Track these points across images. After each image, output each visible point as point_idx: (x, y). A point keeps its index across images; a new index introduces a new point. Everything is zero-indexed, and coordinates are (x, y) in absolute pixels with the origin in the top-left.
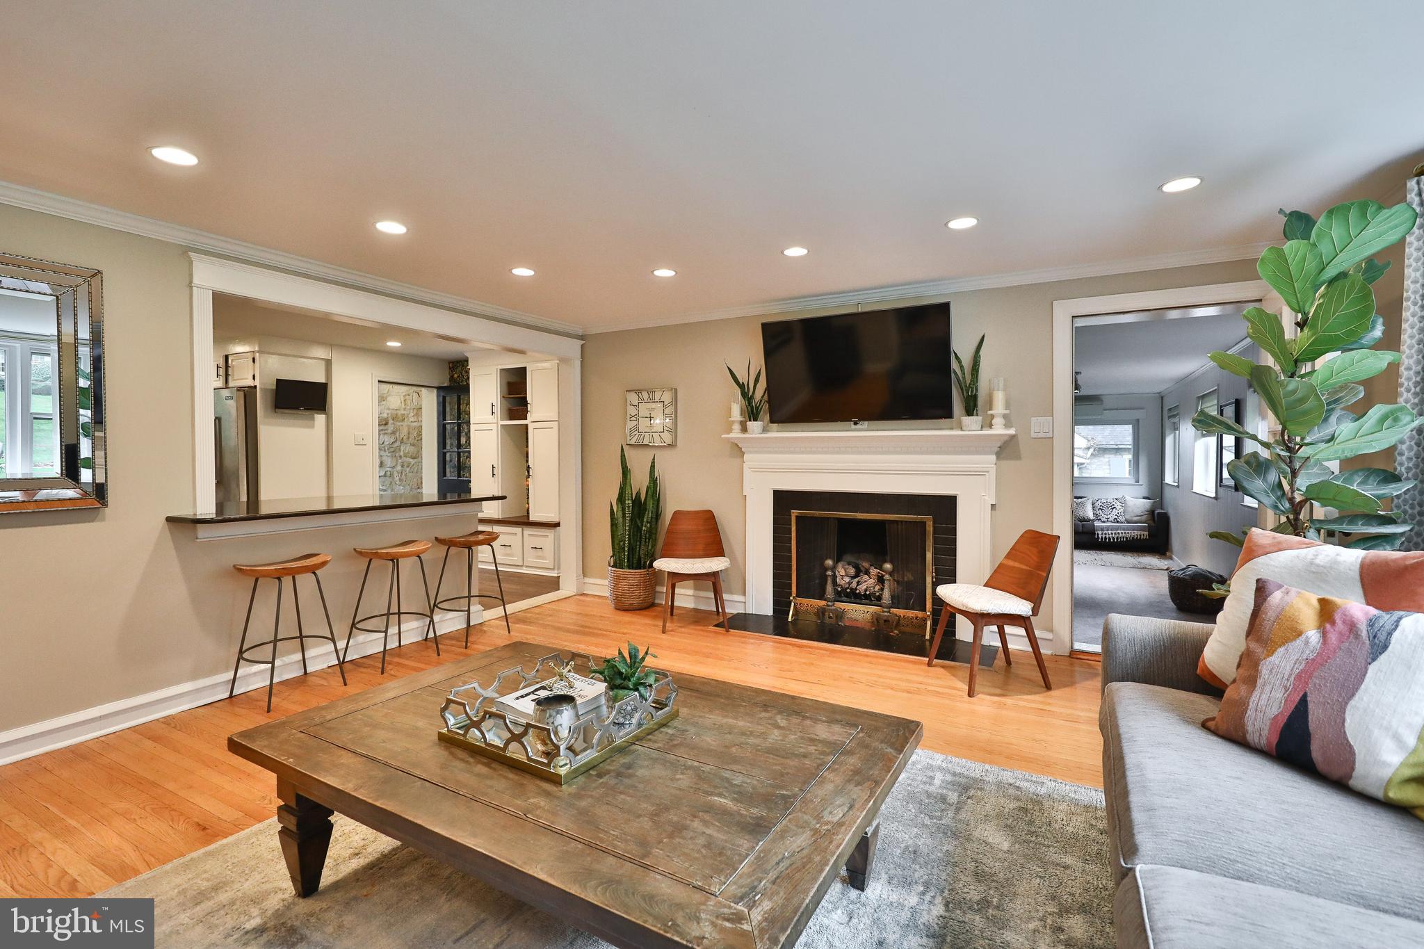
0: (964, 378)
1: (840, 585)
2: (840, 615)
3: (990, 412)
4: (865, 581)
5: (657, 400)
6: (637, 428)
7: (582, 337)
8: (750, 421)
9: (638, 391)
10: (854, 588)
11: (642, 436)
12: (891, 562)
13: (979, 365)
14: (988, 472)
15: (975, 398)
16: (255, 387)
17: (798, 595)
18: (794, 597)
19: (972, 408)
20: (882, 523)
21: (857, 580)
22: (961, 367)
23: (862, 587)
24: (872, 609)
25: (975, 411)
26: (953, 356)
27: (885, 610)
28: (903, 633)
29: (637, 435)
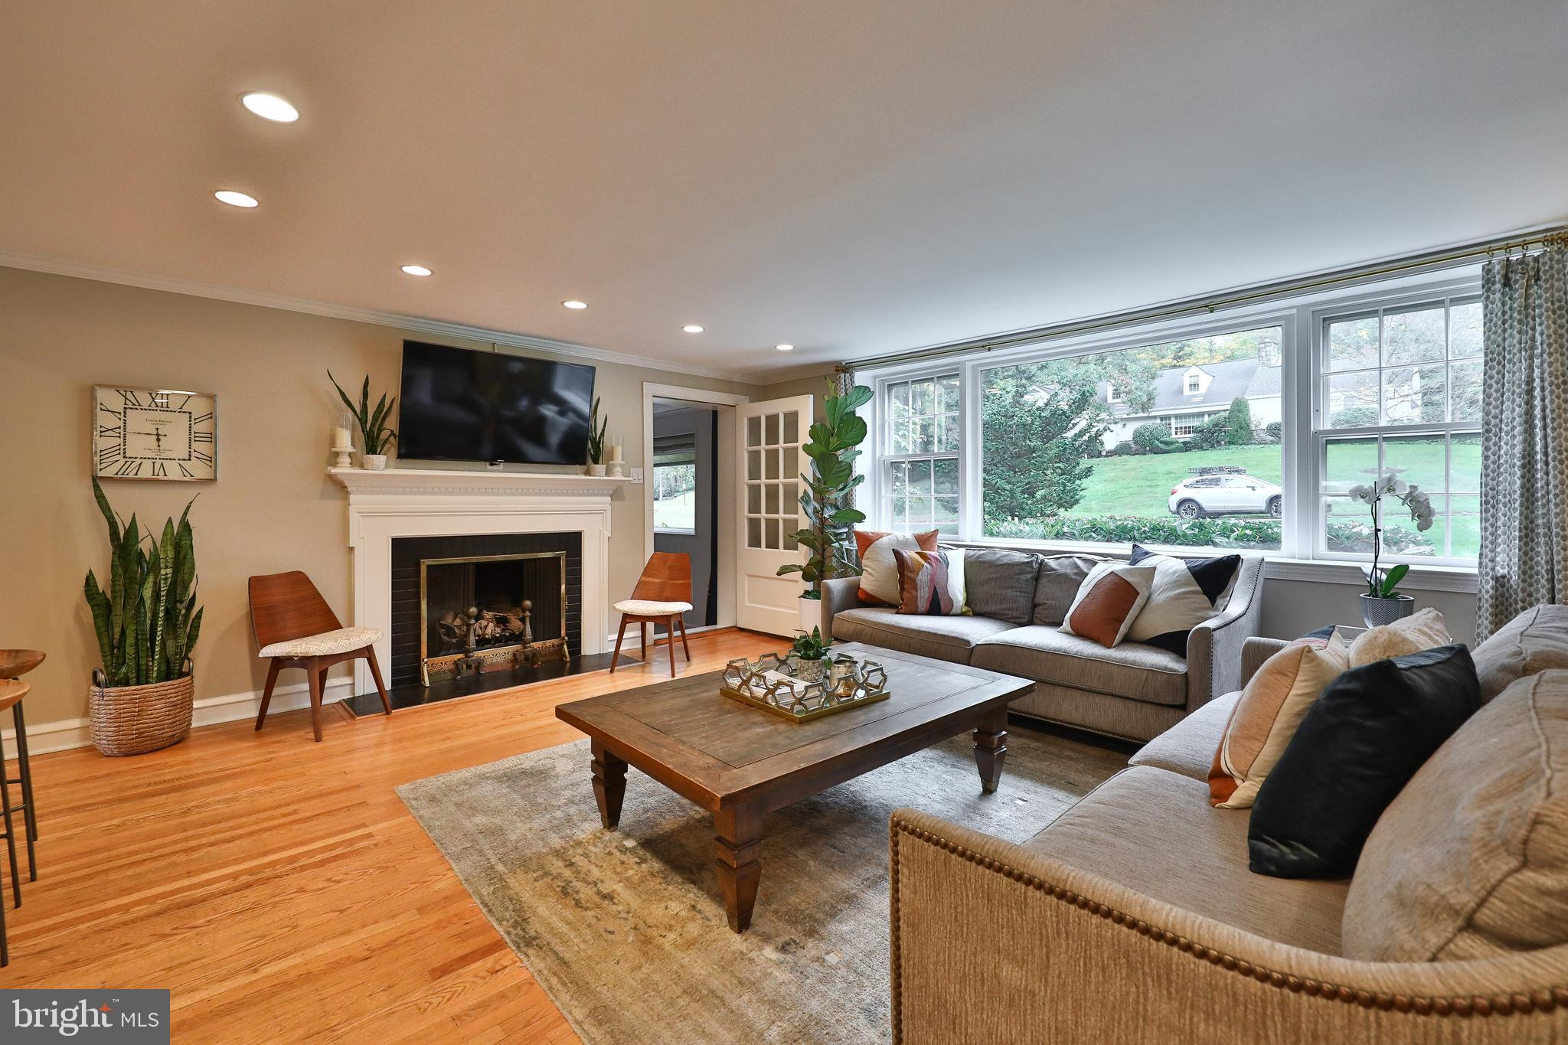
2: (479, 663)
3: (609, 462)
5: (173, 408)
6: (118, 450)
8: (367, 453)
9: (122, 389)
11: (136, 463)
12: (529, 599)
14: (605, 510)
17: (431, 655)
18: (424, 659)
24: (514, 648)
27: (526, 645)
29: (121, 462)
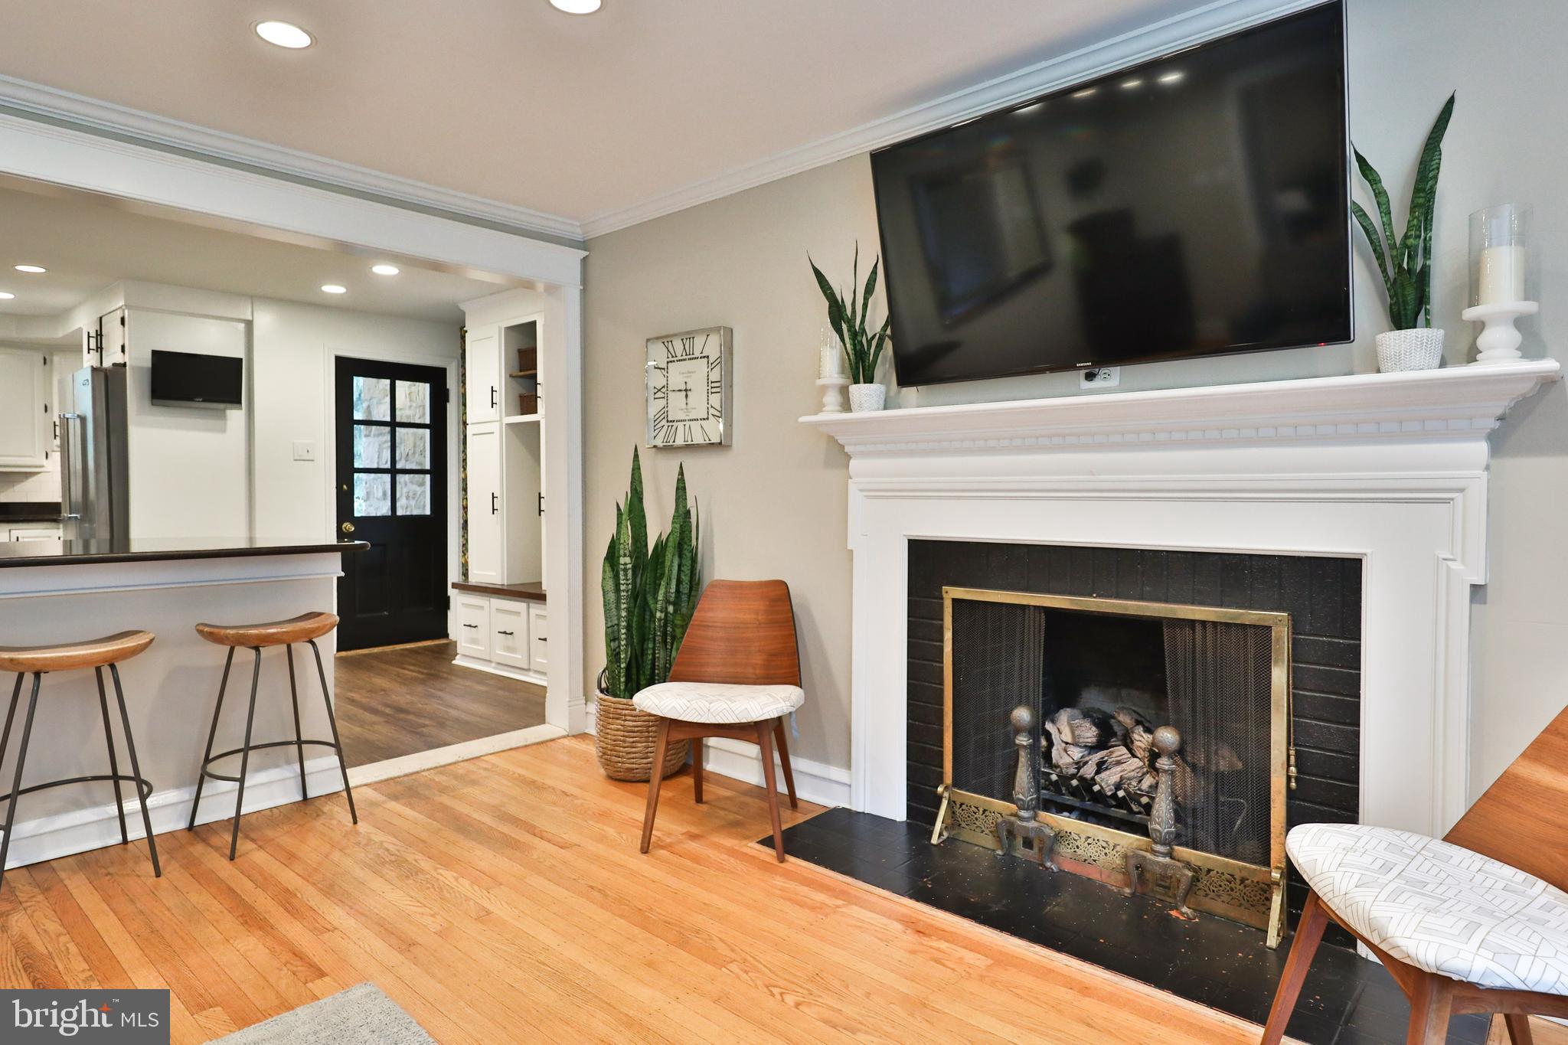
0: (1388, 225)
1: (1057, 766)
3: (1470, 314)
4: (1119, 763)
5: (697, 354)
6: (664, 413)
7: (583, 245)
8: (856, 381)
9: (666, 339)
10: (1089, 777)
11: (674, 428)
12: (1178, 726)
13: (1436, 178)
14: (1461, 490)
15: (1423, 279)
16: (124, 365)
17: (957, 783)
18: (946, 788)
19: (1411, 307)
20: (1154, 626)
21: (1097, 757)
22: (1380, 195)
23: (1108, 780)
24: (1128, 840)
25: (1421, 317)
26: (1354, 166)
27: (1159, 848)
28: (1208, 915)
29: (665, 428)
